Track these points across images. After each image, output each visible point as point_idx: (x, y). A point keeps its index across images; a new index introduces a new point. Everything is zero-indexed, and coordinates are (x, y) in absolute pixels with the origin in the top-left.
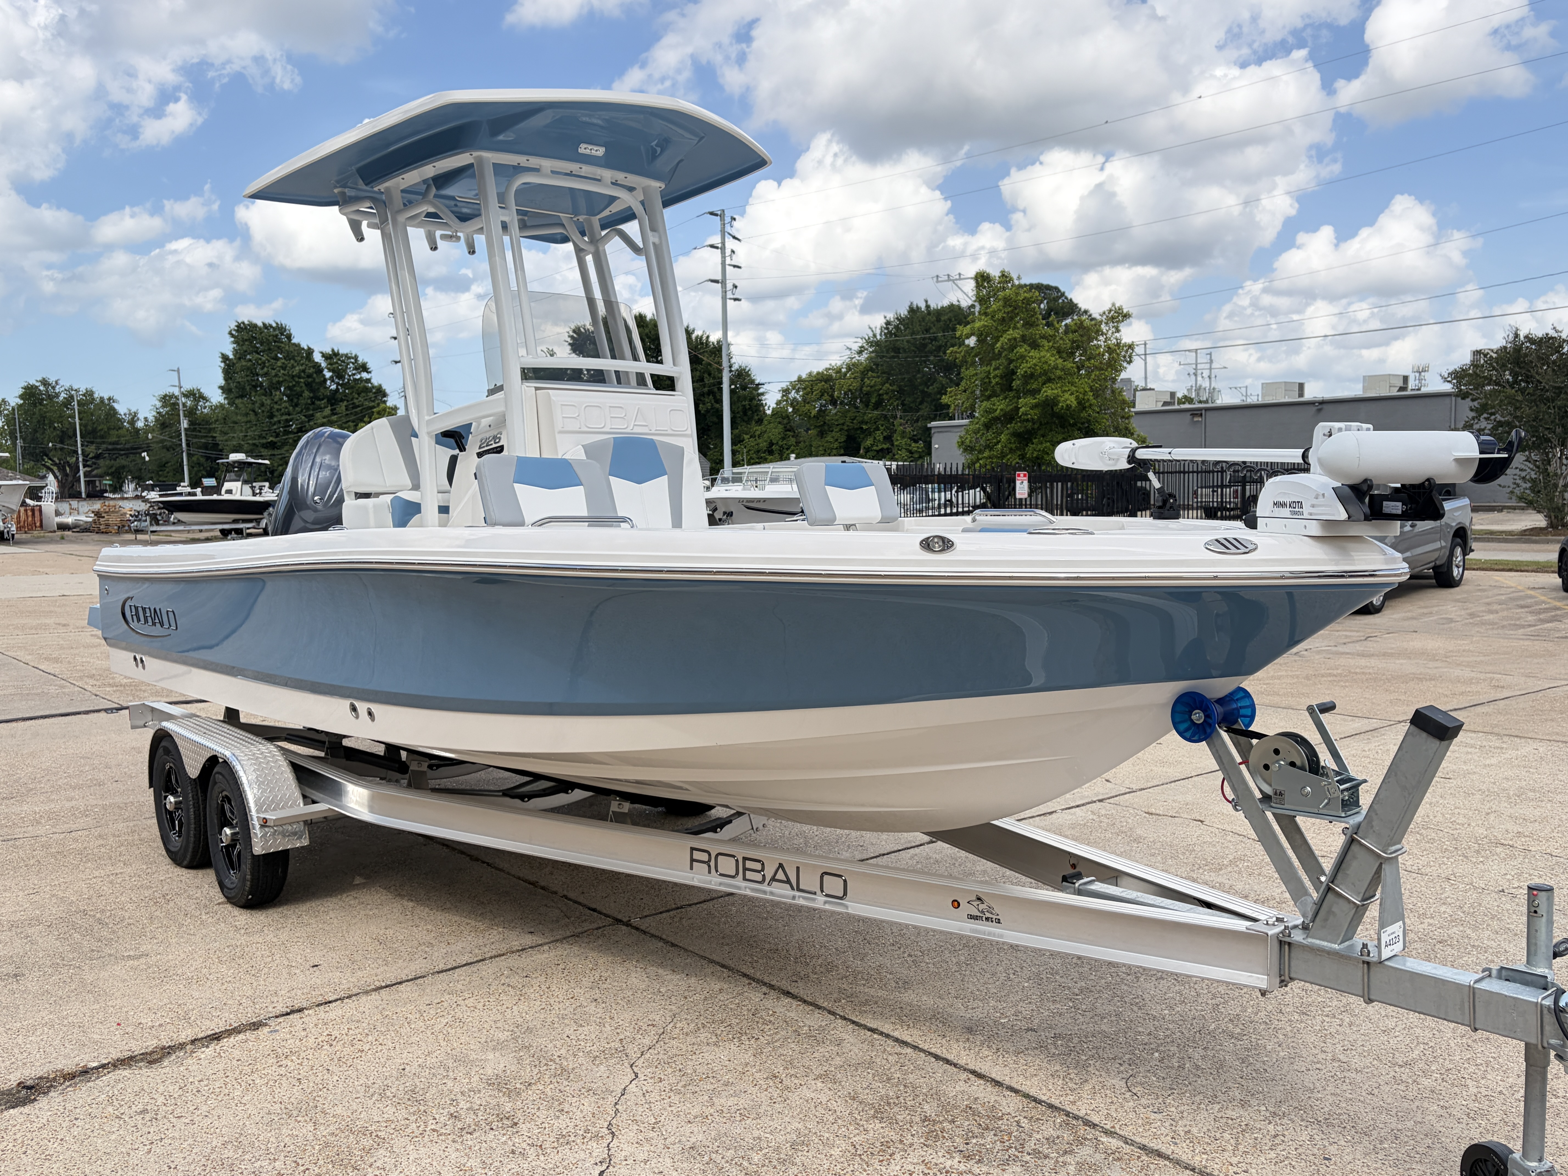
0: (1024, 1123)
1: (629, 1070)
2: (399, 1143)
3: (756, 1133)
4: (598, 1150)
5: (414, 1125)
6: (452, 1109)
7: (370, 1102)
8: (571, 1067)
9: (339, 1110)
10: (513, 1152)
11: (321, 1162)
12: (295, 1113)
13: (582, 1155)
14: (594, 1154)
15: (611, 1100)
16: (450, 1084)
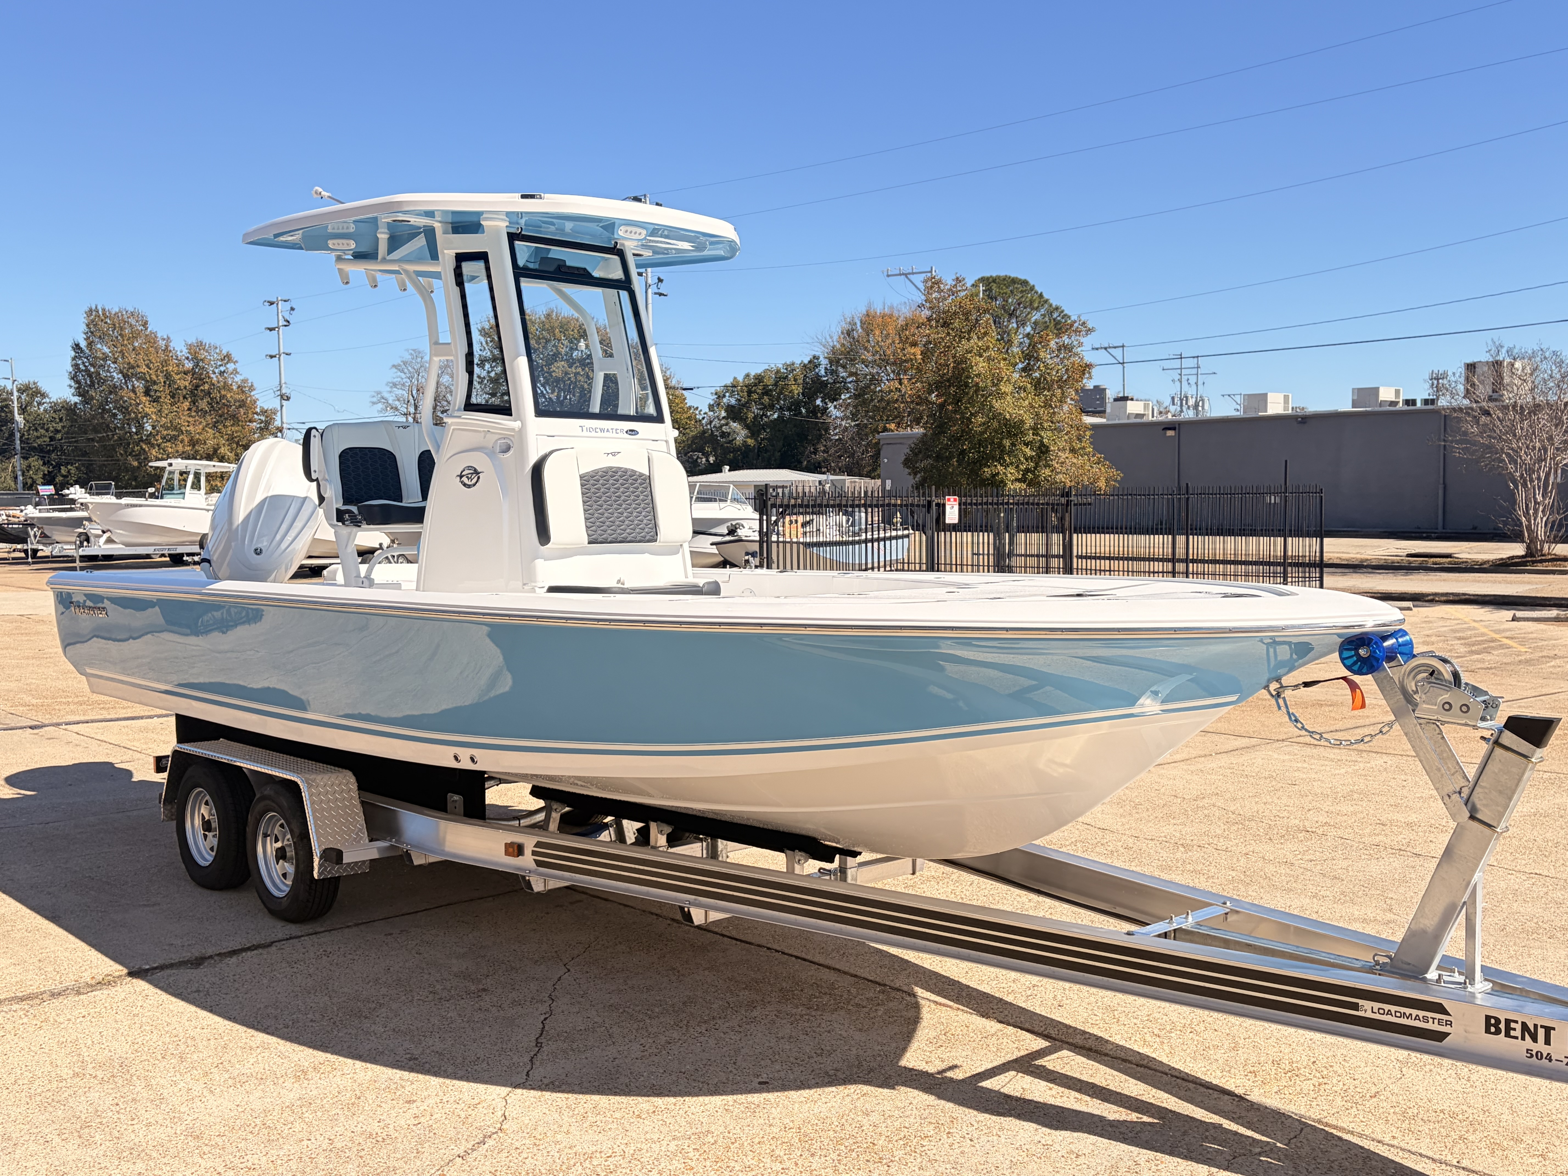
0: (854, 991)
1: (563, 967)
2: (394, 1006)
3: (658, 998)
4: (544, 1008)
5: (404, 997)
6: (431, 989)
7: (368, 987)
8: (518, 966)
9: (346, 990)
10: (480, 1009)
11: (340, 1015)
12: (313, 992)
13: (531, 1010)
14: (540, 1009)
15: (550, 983)
16: (426, 976)
